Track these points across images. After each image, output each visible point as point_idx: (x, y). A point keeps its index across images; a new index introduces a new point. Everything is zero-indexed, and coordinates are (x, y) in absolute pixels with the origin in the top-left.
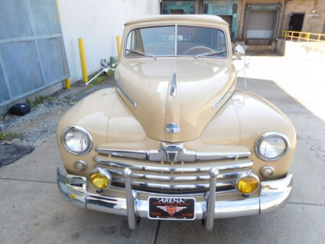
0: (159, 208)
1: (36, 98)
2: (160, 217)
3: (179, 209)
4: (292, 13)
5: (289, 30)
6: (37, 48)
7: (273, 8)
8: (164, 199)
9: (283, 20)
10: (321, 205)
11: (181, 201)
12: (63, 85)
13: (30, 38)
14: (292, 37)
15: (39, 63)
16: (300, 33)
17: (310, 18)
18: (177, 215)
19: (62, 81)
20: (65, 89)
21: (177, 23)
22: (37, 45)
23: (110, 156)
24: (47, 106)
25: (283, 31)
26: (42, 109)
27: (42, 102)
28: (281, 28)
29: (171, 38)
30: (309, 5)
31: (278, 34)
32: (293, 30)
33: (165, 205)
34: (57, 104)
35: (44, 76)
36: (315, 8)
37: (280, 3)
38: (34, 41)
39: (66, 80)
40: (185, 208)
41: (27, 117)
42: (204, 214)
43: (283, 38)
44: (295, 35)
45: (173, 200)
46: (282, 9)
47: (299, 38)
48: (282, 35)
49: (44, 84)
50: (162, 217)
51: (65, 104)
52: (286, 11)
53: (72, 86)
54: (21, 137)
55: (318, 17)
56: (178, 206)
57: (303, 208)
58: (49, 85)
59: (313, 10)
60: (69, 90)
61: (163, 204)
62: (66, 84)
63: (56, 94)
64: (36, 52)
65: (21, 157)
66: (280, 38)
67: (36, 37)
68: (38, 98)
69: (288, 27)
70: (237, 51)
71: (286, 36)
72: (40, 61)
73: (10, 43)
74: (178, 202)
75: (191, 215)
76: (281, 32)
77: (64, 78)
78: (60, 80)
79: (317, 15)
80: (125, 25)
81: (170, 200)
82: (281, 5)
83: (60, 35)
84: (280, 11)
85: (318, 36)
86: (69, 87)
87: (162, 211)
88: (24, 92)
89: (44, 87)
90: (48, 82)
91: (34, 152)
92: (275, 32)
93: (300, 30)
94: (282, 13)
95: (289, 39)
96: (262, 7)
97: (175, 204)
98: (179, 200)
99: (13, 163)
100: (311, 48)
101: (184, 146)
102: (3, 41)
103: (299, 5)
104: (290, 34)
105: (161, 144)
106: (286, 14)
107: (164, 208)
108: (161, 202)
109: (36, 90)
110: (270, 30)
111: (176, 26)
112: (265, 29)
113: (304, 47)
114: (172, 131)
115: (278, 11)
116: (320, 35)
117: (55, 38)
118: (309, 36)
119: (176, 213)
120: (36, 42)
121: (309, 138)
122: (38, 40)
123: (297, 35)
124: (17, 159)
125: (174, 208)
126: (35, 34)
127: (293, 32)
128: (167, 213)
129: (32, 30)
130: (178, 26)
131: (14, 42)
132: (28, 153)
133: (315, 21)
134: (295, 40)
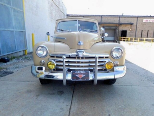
0: (75, 76)
1: (12, 57)
2: (76, 79)
3: (83, 76)
4: (122, 30)
5: (121, 37)
6: (15, 34)
7: (114, 28)
8: (78, 72)
9: (118, 32)
10: (138, 86)
11: (84, 72)
12: (24, 53)
13: (12, 30)
14: (123, 39)
15: (15, 41)
16: (126, 38)
17: (129, 32)
18: (82, 78)
19: (23, 51)
20: (24, 55)
21: (78, 20)
22: (15, 33)
23: (55, 57)
24: (17, 60)
25: (119, 37)
26: (14, 61)
27: (14, 59)
28: (118, 36)
29: (76, 25)
30: (129, 27)
31: (117, 39)
32: (123, 37)
33: (78, 74)
34: (21, 59)
35: (16, 46)
36: (131, 28)
37: (116, 26)
38: (13, 31)
39: (25, 50)
40: (86, 75)
41: (8, 63)
42: (93, 79)
43: (119, 40)
44: (124, 38)
45: (81, 72)
46: (118, 28)
47: (126, 40)
48: (119, 39)
49: (16, 50)
50: (77, 80)
51: (25, 59)
52: (119, 29)
53: (28, 54)
54: (7, 69)
55: (132, 32)
56: (83, 74)
57: (132, 87)
58: (18, 51)
59: (130, 29)
60: (26, 55)
61: (77, 74)
62: (25, 52)
63: (21, 56)
64: (14, 36)
65: (7, 75)
66: (118, 40)
67: (15, 30)
68: (13, 57)
69: (121, 36)
70: (101, 30)
71: (120, 39)
72: (16, 40)
73: (4, 30)
74: (83, 73)
75: (88, 78)
76: (118, 38)
77: (25, 49)
78: (23, 50)
79: (132, 31)
80: (57, 20)
81: (80, 72)
82: (117, 27)
83: (24, 31)
84: (117, 29)
85: (133, 39)
86: (26, 54)
87: (77, 77)
88: (7, 52)
89: (16, 52)
90: (18, 50)
91: (13, 73)
92: (116, 38)
93: (126, 36)
94: (118, 30)
95: (122, 40)
96: (109, 28)
97: (82, 74)
98: (83, 72)
99: (4, 76)
100: (131, 43)
101: (85, 51)
102: (1, 29)
103: (124, 27)
104: (122, 38)
105: (76, 50)
106: (119, 30)
107: (77, 76)
108: (76, 73)
109: (13, 52)
110: (113, 37)
111: (77, 21)
112: (111, 36)
113: (128, 43)
114: (80, 44)
115: (116, 29)
116: (134, 38)
117: (22, 31)
118: (129, 39)
119: (82, 77)
120: (14, 32)
121: (132, 69)
122: (15, 31)
123: (125, 39)
124: (6, 75)
125: (81, 76)
126: (14, 28)
127: (123, 38)
128: (79, 77)
129: (13, 27)
130: (78, 21)
131: (5, 30)
132: (11, 74)
133: (132, 33)
134: (124, 41)
